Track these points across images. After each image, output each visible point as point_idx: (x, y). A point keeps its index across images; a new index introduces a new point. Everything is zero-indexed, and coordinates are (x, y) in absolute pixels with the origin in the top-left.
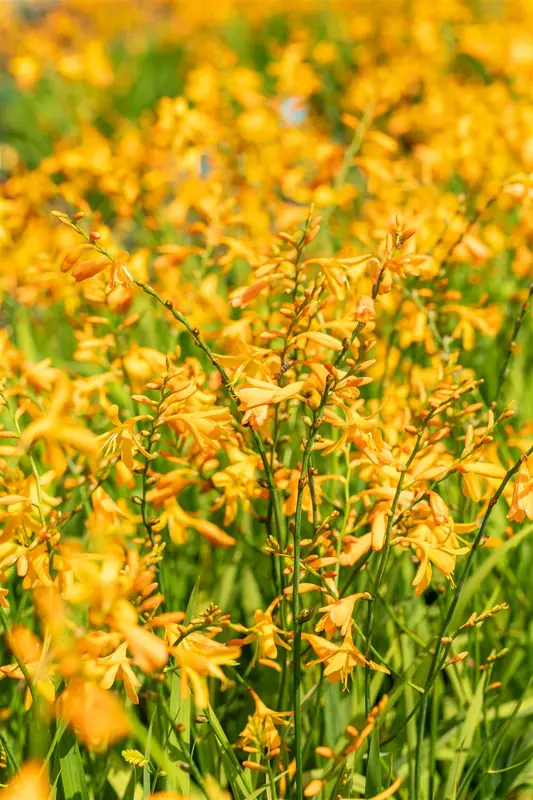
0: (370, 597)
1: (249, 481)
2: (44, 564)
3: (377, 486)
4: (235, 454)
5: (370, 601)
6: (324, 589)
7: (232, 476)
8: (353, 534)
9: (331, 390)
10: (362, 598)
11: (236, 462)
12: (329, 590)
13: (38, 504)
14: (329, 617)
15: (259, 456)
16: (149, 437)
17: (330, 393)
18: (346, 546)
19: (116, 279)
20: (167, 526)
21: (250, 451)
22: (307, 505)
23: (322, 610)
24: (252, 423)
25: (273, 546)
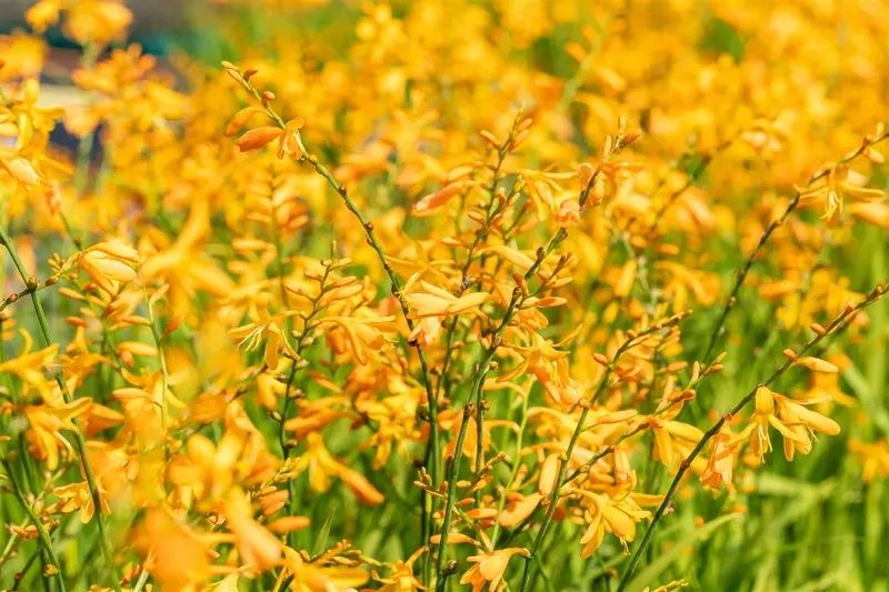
0: (529, 555)
1: (408, 418)
2: (159, 471)
3: (555, 440)
4: (397, 384)
5: (528, 560)
6: (477, 543)
7: (389, 407)
8: (520, 491)
9: (517, 306)
10: (519, 554)
11: (397, 394)
12: (483, 544)
13: (161, 403)
14: (478, 570)
15: (425, 389)
16: (300, 339)
17: (515, 310)
18: (510, 504)
19: (285, 147)
20: (307, 470)
21: (415, 382)
22: (471, 450)
23: (471, 559)
24: (420, 341)
25: (425, 481)
